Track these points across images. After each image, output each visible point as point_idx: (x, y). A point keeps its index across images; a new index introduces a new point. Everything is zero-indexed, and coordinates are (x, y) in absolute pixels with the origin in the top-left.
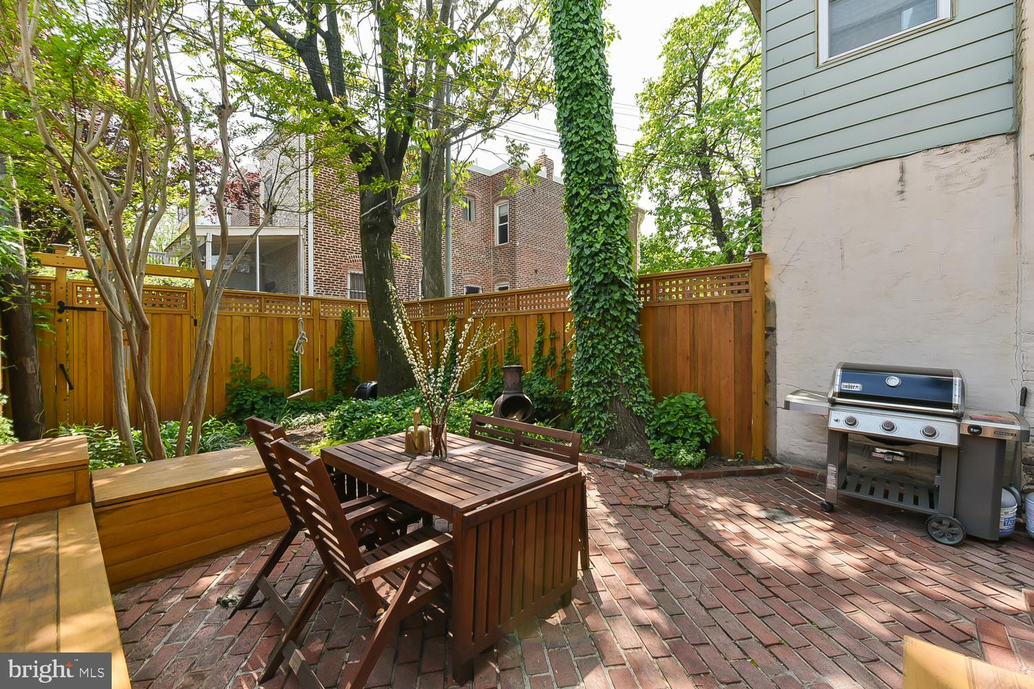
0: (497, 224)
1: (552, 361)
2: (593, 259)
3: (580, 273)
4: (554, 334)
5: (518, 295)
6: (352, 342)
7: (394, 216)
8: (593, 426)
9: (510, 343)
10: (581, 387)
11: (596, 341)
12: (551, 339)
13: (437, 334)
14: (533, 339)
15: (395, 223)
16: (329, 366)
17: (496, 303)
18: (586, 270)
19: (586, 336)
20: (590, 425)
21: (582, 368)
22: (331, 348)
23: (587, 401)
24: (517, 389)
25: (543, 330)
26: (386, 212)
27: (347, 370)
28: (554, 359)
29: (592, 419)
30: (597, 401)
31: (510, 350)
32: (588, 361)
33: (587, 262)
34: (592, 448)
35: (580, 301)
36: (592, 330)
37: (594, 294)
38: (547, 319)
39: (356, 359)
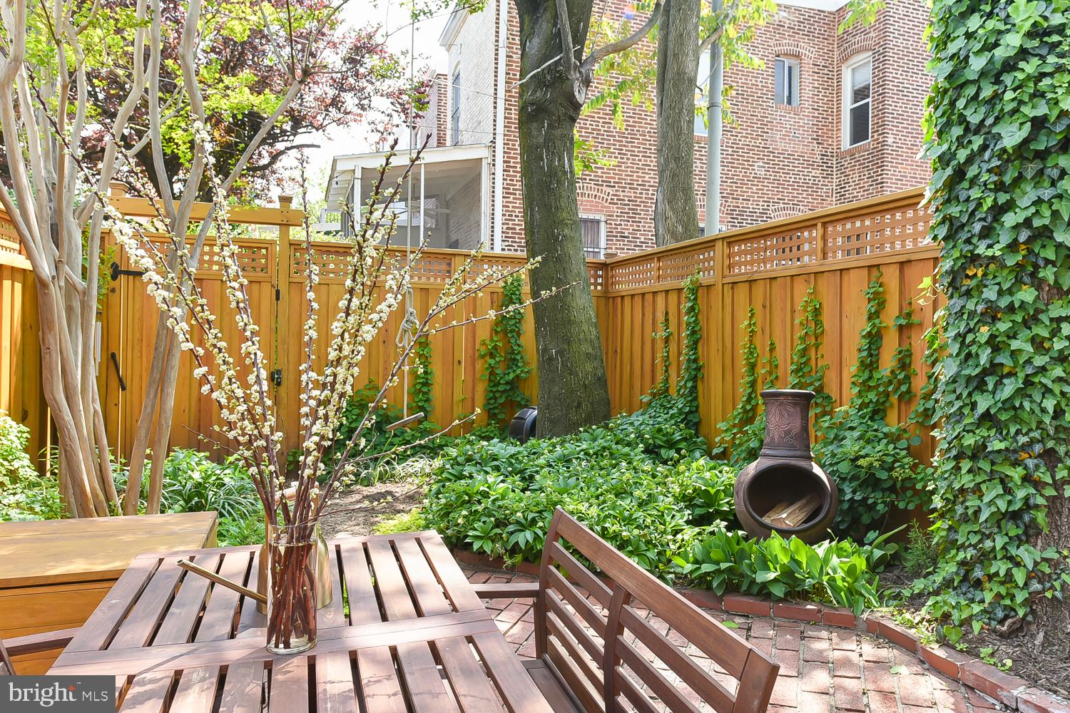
0: (847, 104)
1: (900, 383)
2: (997, 81)
3: (957, 131)
4: (909, 315)
5: (824, 224)
6: (519, 334)
7: (576, 84)
8: (990, 577)
9: (803, 339)
10: (957, 458)
11: (1003, 326)
12: (901, 327)
13: (667, 320)
14: (858, 326)
15: (580, 98)
16: (478, 376)
17: (771, 248)
18: (974, 119)
19: (972, 314)
20: (978, 573)
21: (958, 404)
22: (483, 343)
23: (972, 502)
24: (793, 447)
25: (882, 305)
26: (560, 77)
27: (507, 383)
28: (907, 378)
29: (985, 557)
30: (1002, 505)
31: (804, 352)
32: (978, 384)
33: (977, 94)
34: (982, 641)
35: (954, 210)
36: (990, 293)
37: (1000, 187)
38: (891, 278)
39: (526, 364)
